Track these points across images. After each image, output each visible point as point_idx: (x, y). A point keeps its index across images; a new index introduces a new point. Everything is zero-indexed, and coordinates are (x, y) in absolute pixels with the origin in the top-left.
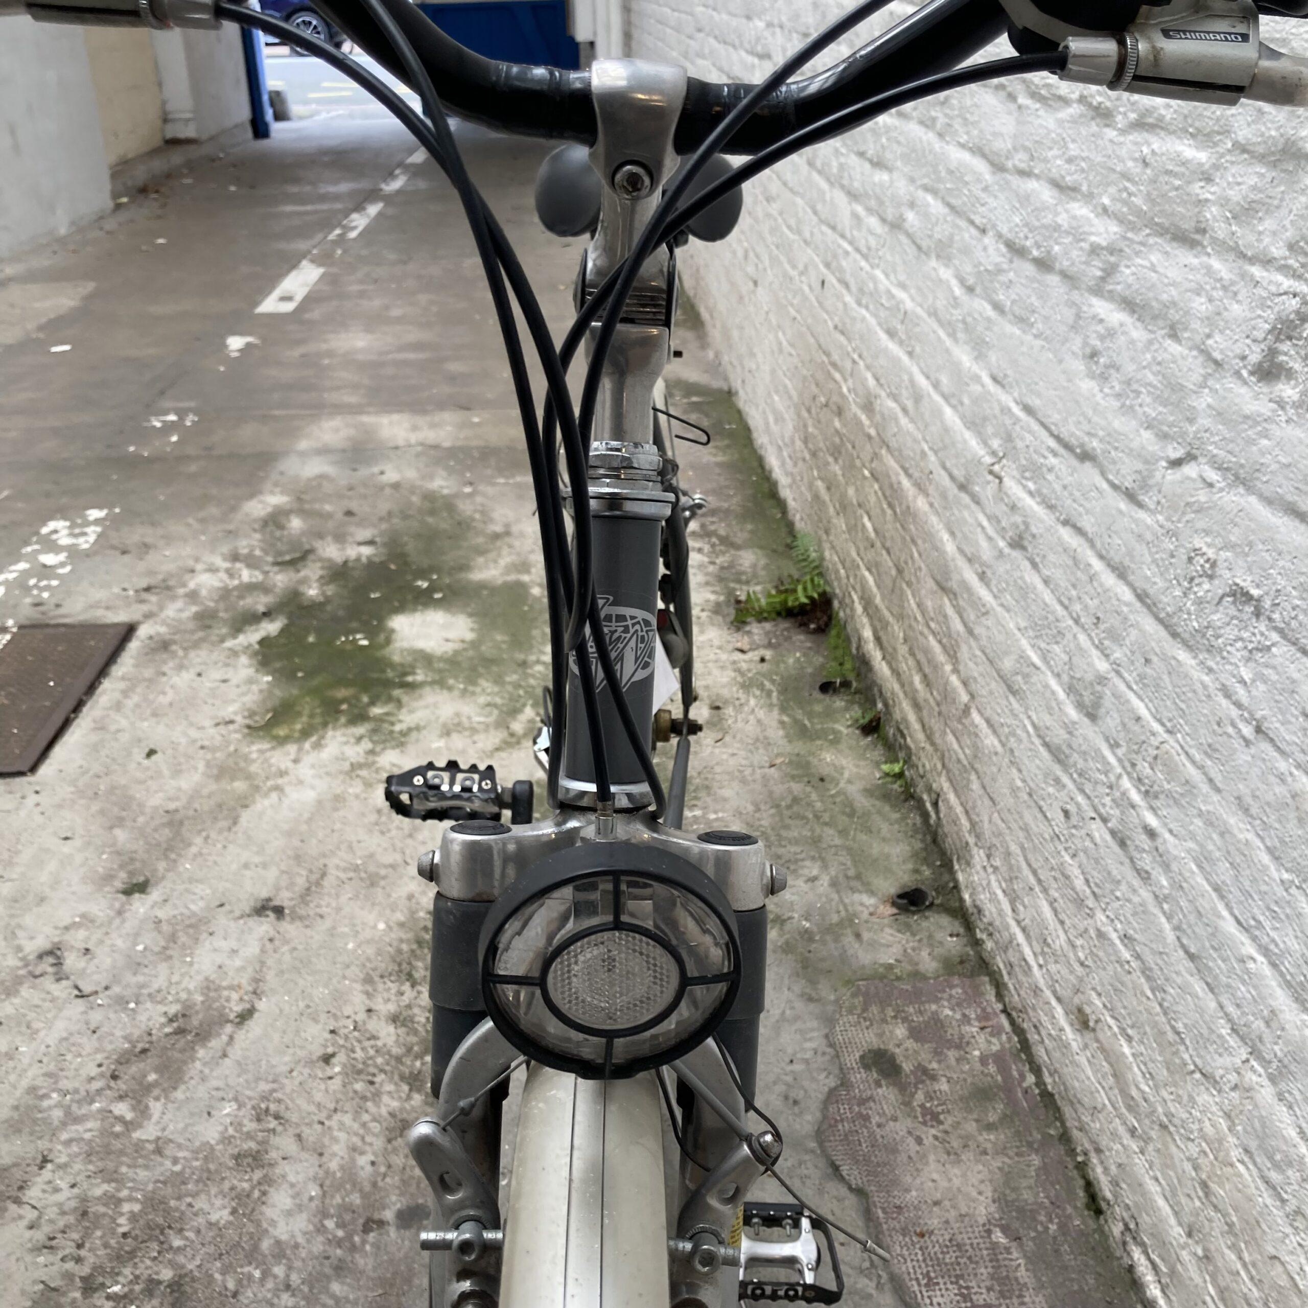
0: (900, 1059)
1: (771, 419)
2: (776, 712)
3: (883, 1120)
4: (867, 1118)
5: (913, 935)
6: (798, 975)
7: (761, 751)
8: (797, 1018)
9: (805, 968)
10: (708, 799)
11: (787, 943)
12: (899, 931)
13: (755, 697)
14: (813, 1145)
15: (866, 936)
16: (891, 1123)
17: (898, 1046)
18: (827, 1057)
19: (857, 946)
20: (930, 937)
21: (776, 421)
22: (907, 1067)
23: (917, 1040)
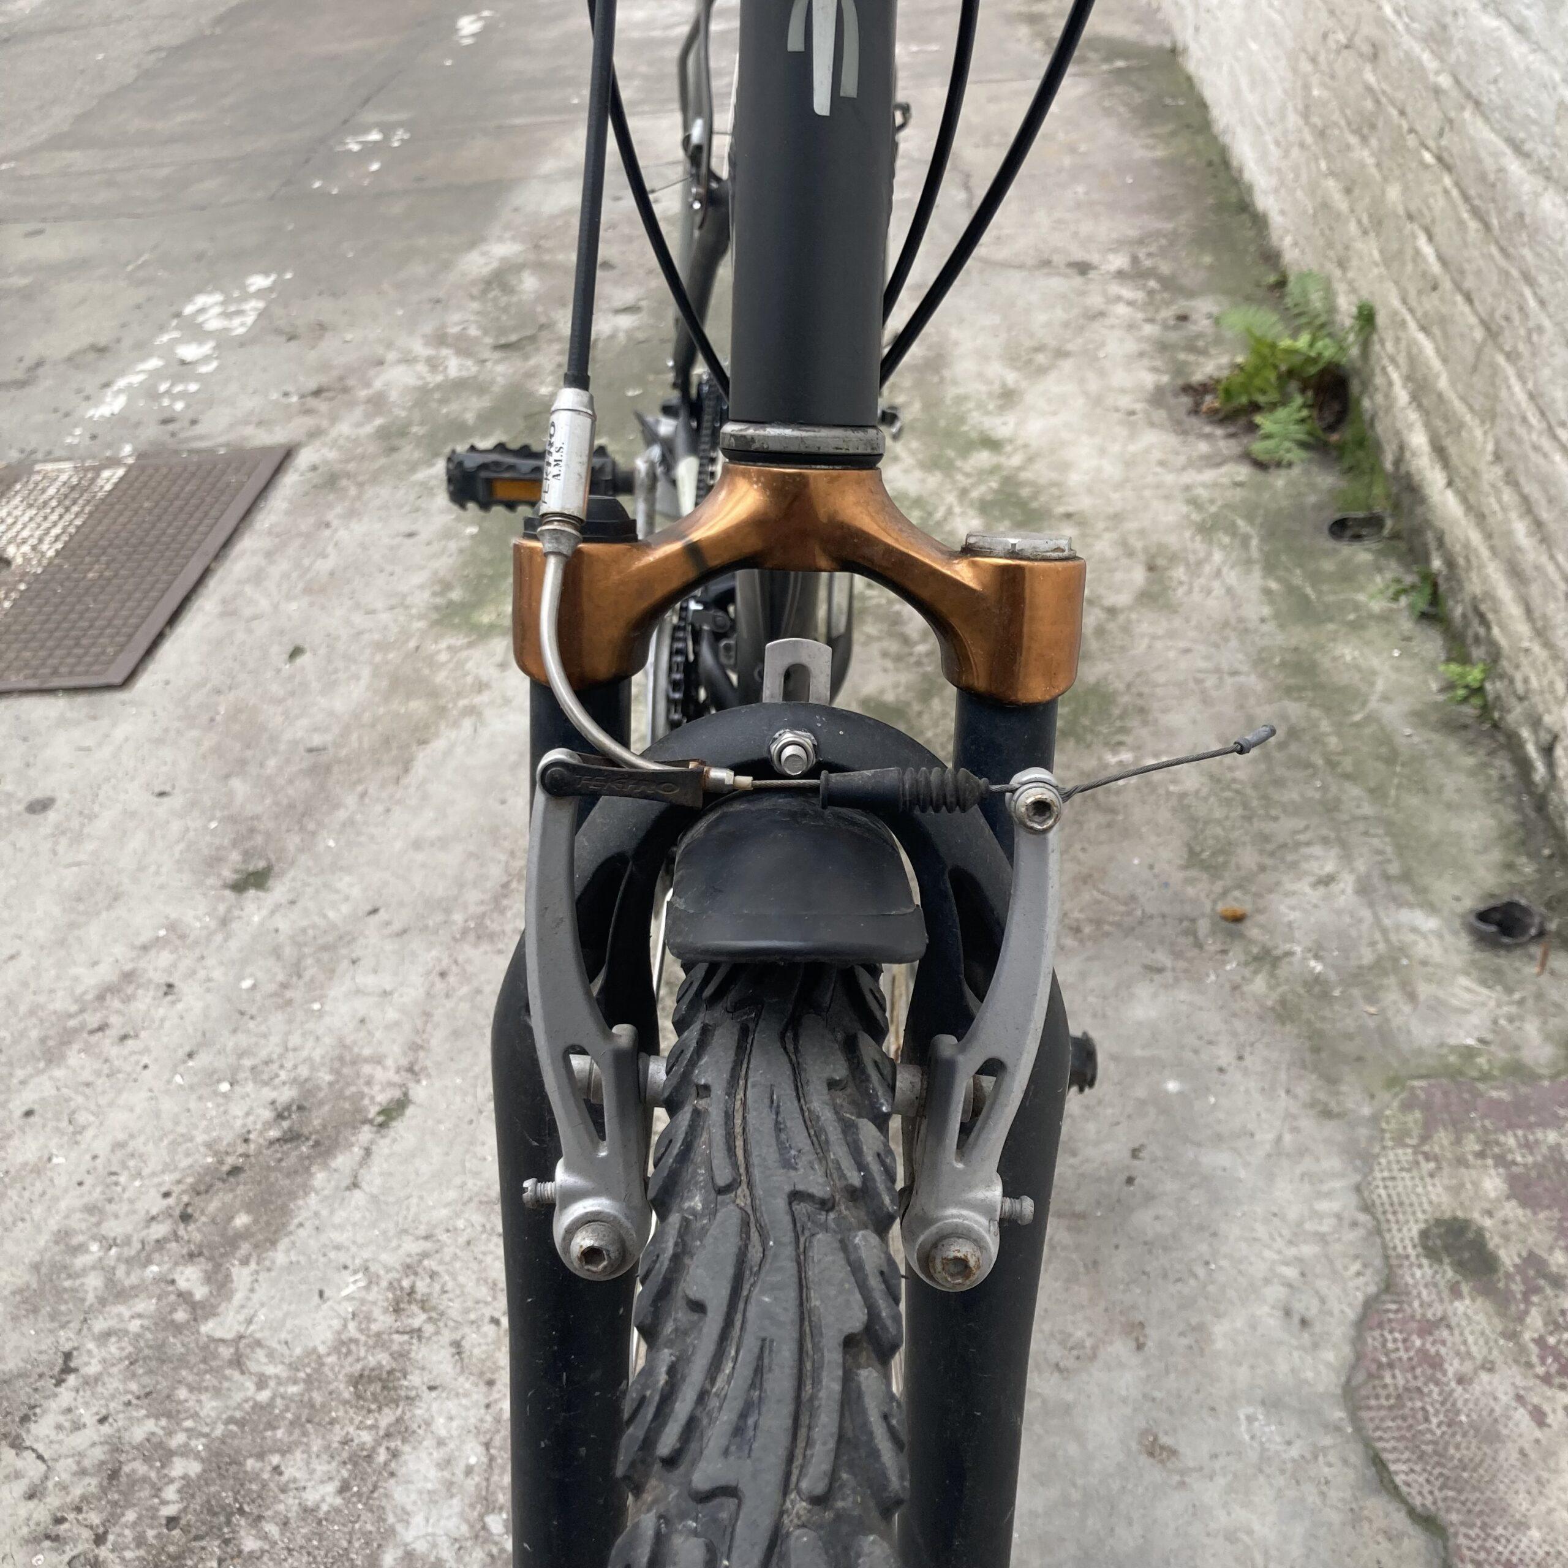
0: (1493, 1242)
1: (1244, 82)
2: (1257, 574)
3: (1468, 1367)
4: (1436, 1363)
5: (1509, 990)
6: (1304, 1067)
7: (1234, 643)
8: (1302, 1152)
9: (1316, 1050)
10: (1144, 732)
11: (1283, 1002)
12: (1483, 983)
13: (1224, 547)
14: (1338, 1414)
15: (1424, 990)
16: (1484, 1377)
17: (1490, 1213)
18: (1361, 1232)
19: (1407, 1009)
20: (1539, 996)
21: (1253, 85)
22: (1508, 1257)
23: (1524, 1203)
